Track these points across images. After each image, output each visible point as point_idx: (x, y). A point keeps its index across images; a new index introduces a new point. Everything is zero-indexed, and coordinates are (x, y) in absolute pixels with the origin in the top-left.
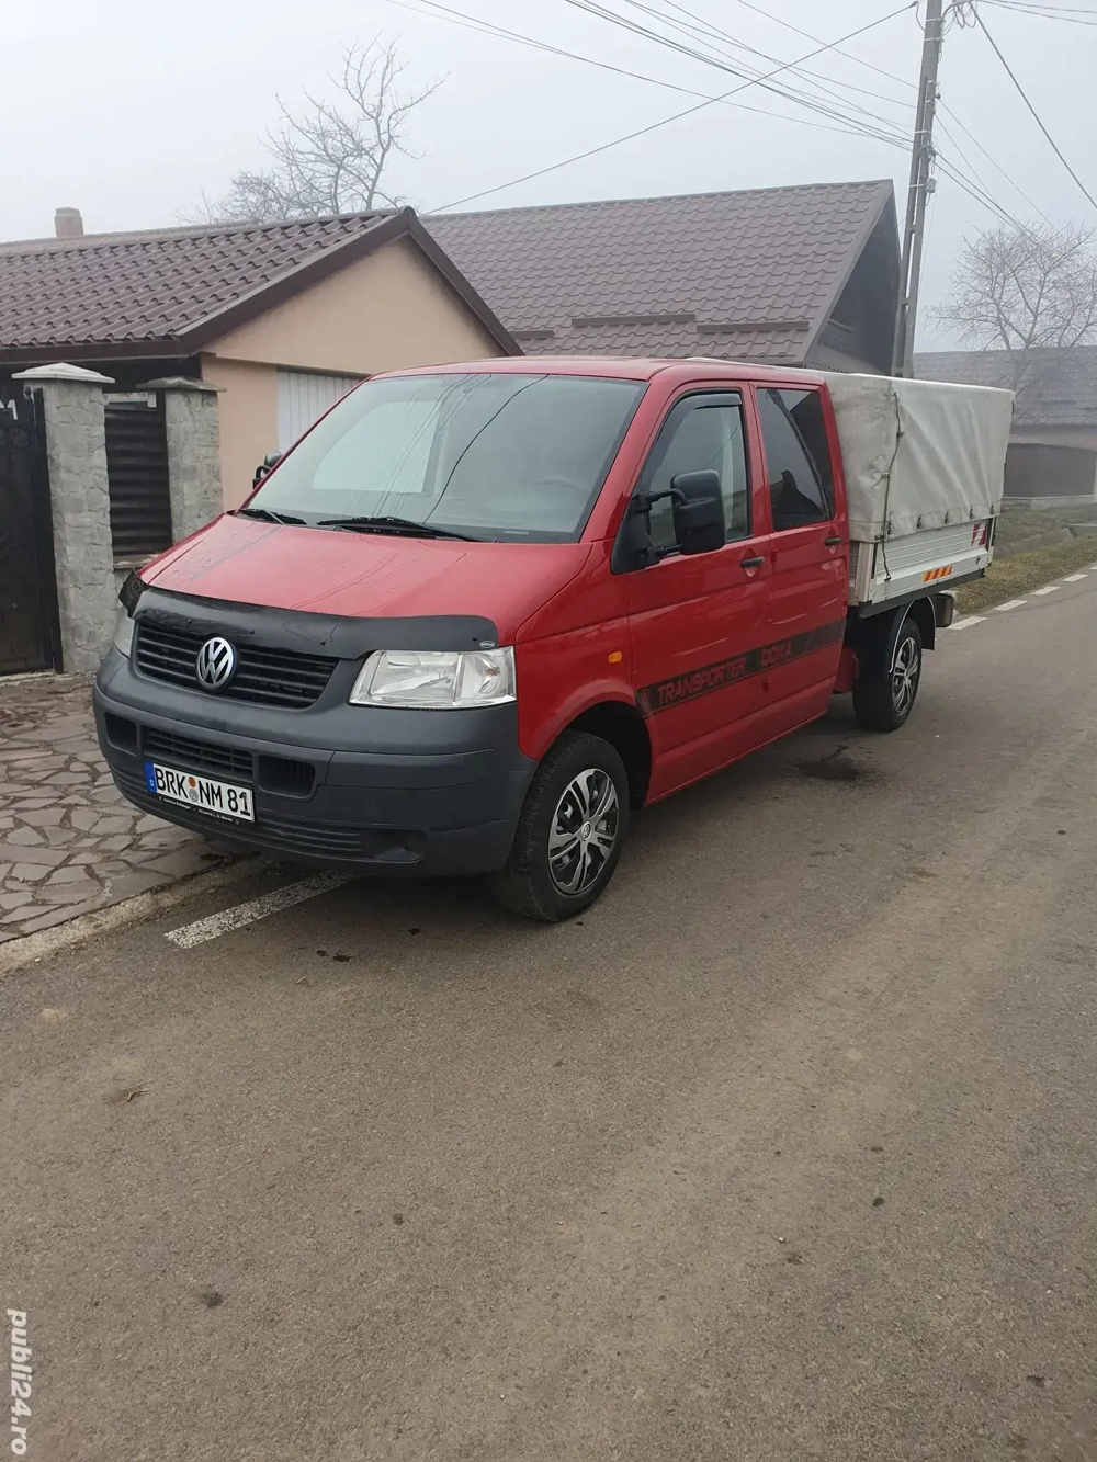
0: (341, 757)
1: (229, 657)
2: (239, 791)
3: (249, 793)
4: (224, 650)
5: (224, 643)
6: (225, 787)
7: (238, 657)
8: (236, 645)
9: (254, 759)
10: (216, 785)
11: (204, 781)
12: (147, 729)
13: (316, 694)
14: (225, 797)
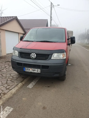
0: (52, 65)
1: (35, 55)
2: (38, 70)
3: (40, 70)
4: (34, 55)
5: (34, 54)
6: (36, 69)
7: (36, 55)
8: (36, 54)
9: (41, 66)
10: (35, 69)
11: (33, 69)
12: (24, 64)
13: (48, 58)
14: (36, 70)
